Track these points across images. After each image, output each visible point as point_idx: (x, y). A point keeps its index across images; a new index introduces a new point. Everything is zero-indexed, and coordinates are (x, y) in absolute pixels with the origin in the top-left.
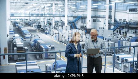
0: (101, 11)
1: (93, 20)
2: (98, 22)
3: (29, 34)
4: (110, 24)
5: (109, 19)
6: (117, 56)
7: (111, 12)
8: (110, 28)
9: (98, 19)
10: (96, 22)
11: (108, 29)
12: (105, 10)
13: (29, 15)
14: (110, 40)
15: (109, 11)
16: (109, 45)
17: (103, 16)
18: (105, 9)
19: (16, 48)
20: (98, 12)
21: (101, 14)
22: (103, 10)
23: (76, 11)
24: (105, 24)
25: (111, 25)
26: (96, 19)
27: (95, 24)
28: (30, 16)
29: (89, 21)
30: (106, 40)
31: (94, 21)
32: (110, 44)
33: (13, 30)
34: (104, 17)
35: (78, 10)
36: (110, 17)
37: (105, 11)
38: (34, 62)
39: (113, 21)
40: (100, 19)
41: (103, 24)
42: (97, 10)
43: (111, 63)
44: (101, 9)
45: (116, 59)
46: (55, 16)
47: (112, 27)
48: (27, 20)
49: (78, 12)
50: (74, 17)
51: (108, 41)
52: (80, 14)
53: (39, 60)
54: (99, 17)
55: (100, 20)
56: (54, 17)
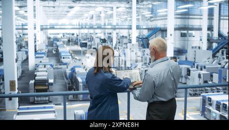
0: (194, 18)
1: (181, 33)
2: (189, 36)
3: (68, 58)
4: (210, 41)
5: (209, 32)
6: (209, 98)
7: (213, 19)
8: (209, 48)
9: (190, 32)
10: (186, 36)
11: (207, 49)
12: (201, 17)
13: (78, 27)
14: (205, 67)
15: (209, 19)
16: (199, 76)
17: (198, 27)
18: (202, 15)
19: (34, 81)
20: (190, 20)
21: (195, 23)
22: (199, 17)
23: (152, 19)
24: (201, 40)
25: (213, 42)
26: (186, 32)
27: (184, 40)
28: (79, 29)
29: (171, 35)
30: (197, 68)
31: (183, 35)
32: (202, 76)
33: (44, 51)
34: (200, 29)
35: (156, 16)
36: (210, 28)
37: (201, 19)
38: (52, 107)
39: (215, 35)
40: (193, 32)
41: (199, 40)
42: (187, 17)
43: (198, 110)
44: (194, 15)
45: (207, 102)
46: (117, 27)
47: (215, 45)
48: (73, 34)
49: (157, 21)
50: (149, 29)
51: (201, 70)
52: (159, 24)
53: (72, 103)
54: (192, 29)
55: (194, 34)
56: (115, 29)
